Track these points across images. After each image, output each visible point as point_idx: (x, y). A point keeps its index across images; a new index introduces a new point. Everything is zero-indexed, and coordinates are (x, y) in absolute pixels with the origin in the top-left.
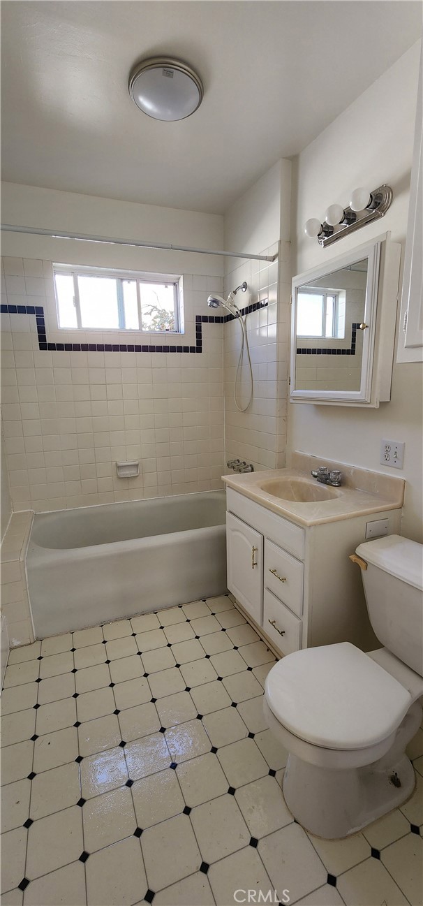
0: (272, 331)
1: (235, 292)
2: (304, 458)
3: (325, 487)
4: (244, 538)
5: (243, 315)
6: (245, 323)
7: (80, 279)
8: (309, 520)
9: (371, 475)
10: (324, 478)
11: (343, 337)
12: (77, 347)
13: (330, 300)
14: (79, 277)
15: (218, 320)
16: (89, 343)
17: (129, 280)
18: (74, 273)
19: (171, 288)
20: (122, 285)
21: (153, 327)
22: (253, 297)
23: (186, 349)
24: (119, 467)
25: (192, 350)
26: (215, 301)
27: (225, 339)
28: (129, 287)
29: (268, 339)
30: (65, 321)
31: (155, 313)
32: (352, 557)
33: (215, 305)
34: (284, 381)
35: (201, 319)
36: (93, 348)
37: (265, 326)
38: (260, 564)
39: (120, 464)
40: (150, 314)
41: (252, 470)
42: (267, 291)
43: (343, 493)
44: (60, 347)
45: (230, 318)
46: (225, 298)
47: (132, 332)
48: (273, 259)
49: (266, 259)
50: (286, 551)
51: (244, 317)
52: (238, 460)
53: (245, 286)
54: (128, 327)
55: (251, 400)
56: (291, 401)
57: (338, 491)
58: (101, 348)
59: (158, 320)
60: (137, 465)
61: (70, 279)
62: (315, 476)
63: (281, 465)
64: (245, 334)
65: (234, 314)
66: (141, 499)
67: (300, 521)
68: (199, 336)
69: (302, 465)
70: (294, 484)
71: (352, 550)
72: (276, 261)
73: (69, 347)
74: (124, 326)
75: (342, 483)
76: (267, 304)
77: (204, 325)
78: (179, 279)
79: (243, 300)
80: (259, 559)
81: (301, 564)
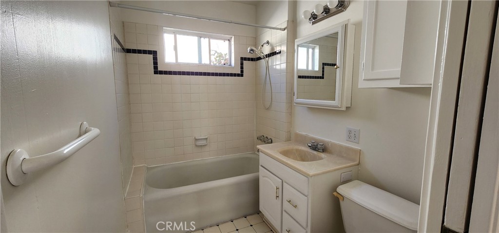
0: (284, 66)
1: (262, 46)
2: (301, 136)
3: (315, 152)
4: (271, 182)
5: (266, 57)
6: (268, 62)
7: (178, 36)
8: (311, 173)
9: (341, 146)
10: (315, 147)
11: (317, 70)
12: (175, 73)
13: (310, 50)
14: (177, 35)
15: (252, 60)
16: (182, 71)
17: (205, 37)
18: (175, 33)
19: (227, 42)
20: (200, 40)
21: (215, 62)
22: (273, 48)
23: (235, 75)
24: (196, 140)
25: (238, 75)
26: (252, 50)
27: (256, 70)
28: (205, 41)
29: (281, 71)
30: (168, 58)
31: (216, 54)
32: (335, 193)
33: (252, 52)
34: (291, 94)
35: (243, 59)
36: (184, 73)
37: (279, 63)
38: (280, 196)
39: (197, 138)
40: (214, 55)
41: (272, 142)
42: (281, 46)
43: (326, 156)
44: (166, 73)
45: (259, 59)
46: (257, 49)
47: (206, 65)
48: (284, 29)
49: (280, 29)
50: (297, 190)
51: (267, 59)
52: (263, 136)
53: (268, 42)
54: (203, 62)
55: (271, 103)
56: (295, 104)
57: (323, 155)
58: (188, 73)
59: (218, 59)
60: (207, 139)
61: (172, 36)
62: (309, 146)
63: (289, 139)
64: (267, 67)
65: (262, 57)
66: (209, 157)
67: (305, 173)
68: (242, 68)
69: (301, 139)
70: (297, 150)
71: (334, 189)
72: (286, 31)
73: (170, 73)
74: (201, 62)
75: (324, 150)
76: (280, 52)
77: (244, 62)
78: (231, 38)
79: (267, 50)
80: (279, 194)
81: (306, 198)
